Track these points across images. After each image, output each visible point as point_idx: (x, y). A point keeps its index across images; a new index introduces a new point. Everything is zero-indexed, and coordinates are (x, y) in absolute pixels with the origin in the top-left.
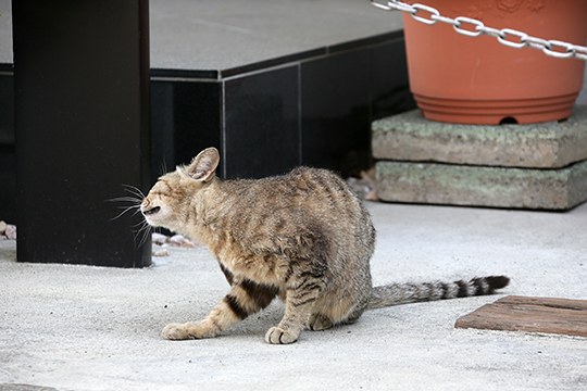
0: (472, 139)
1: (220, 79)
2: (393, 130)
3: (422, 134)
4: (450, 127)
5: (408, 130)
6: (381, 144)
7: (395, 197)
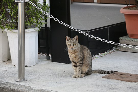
0: (134, 41)
1: (88, 31)
2: (123, 39)
3: (127, 40)
4: (131, 39)
5: (125, 39)
6: (121, 41)
7: (123, 50)
